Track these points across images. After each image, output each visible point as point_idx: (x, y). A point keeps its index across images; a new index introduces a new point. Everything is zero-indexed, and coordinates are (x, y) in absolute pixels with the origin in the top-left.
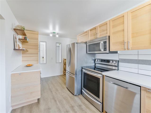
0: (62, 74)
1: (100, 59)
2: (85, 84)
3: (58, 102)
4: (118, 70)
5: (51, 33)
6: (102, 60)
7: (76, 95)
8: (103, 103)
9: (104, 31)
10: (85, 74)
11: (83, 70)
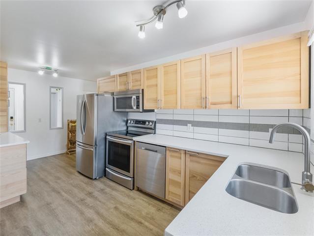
0: (65, 151)
1: (133, 120)
2: (111, 158)
3: (63, 193)
4: (155, 133)
5: (42, 69)
6: (137, 122)
7: (96, 179)
8: (134, 177)
9: (137, 81)
10: (111, 143)
11: (107, 137)
